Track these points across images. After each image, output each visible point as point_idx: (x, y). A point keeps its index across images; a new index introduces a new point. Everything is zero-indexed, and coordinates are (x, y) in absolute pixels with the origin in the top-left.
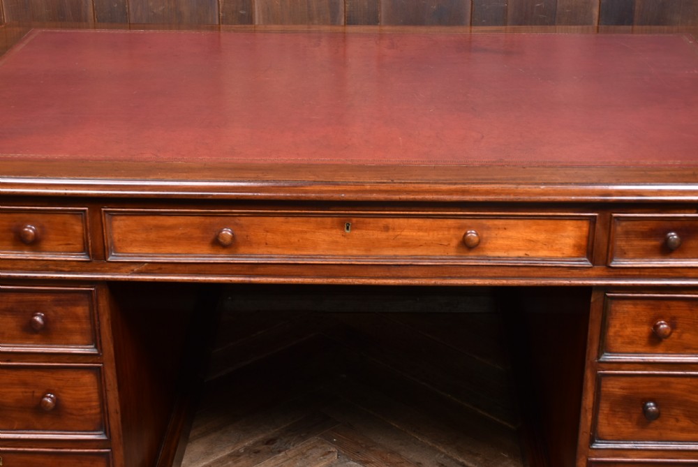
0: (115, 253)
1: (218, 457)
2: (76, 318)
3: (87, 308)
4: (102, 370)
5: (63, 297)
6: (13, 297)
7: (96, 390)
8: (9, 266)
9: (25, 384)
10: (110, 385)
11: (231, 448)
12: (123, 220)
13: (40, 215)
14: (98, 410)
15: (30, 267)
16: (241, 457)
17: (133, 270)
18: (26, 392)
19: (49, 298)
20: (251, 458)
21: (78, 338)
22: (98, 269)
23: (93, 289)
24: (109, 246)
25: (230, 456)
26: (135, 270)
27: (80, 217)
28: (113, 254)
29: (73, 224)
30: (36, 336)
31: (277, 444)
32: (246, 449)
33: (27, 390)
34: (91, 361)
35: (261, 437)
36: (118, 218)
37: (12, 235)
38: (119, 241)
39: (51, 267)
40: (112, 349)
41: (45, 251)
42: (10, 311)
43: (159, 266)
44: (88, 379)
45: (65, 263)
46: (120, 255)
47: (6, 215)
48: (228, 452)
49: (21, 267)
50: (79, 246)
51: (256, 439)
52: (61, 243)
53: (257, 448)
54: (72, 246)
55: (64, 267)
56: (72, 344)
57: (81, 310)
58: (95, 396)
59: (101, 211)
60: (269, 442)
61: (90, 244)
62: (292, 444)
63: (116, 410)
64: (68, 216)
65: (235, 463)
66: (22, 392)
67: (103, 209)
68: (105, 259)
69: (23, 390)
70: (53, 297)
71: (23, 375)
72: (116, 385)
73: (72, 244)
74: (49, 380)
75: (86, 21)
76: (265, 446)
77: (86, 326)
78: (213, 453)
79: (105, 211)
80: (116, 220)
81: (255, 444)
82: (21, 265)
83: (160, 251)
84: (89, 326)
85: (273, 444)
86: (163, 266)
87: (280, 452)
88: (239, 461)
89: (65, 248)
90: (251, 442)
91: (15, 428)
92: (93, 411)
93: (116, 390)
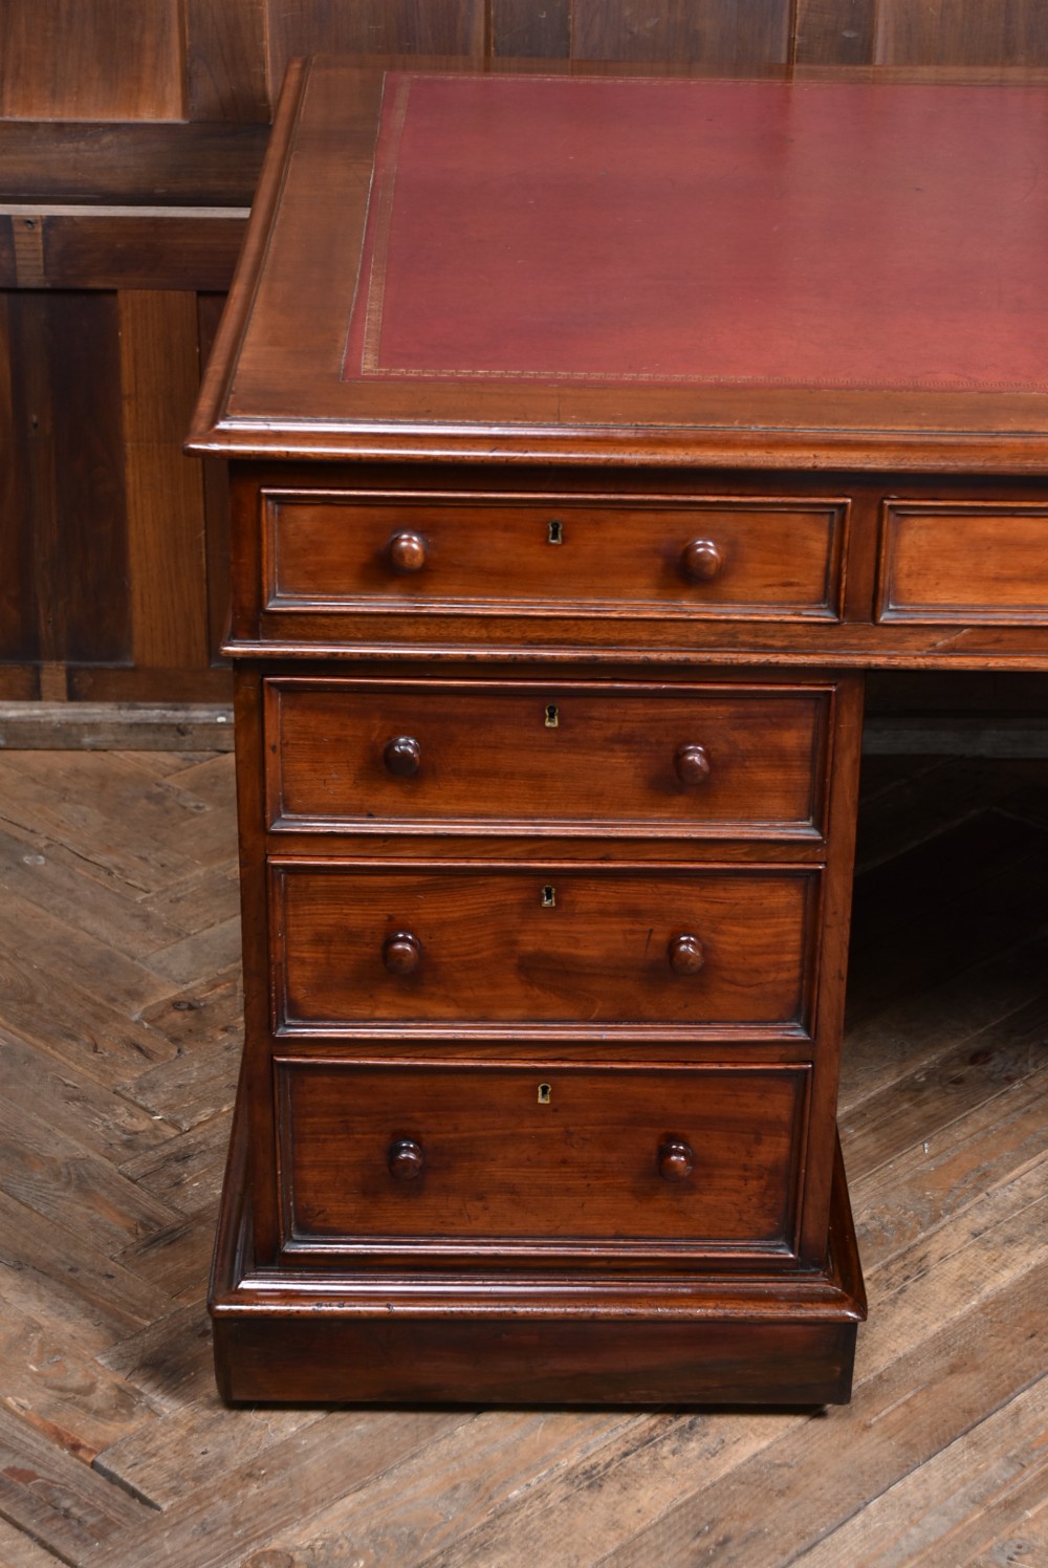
0: (896, 604)
1: (872, 1094)
2: (780, 758)
3: (808, 734)
4: (823, 878)
5: (756, 708)
6: (639, 709)
7: (798, 927)
8: (645, 636)
9: (634, 913)
10: (835, 913)
11: (894, 1073)
12: (929, 528)
13: (731, 516)
14: (795, 973)
15: (694, 638)
16: (926, 1094)
17: (934, 645)
18: (632, 932)
19: (723, 710)
20: (948, 1094)
21: (775, 804)
22: (855, 641)
23: (833, 689)
24: (887, 588)
25: (897, 1089)
26: (940, 644)
27: (825, 520)
28: (891, 607)
29: (805, 538)
30: (681, 800)
31: (996, 1064)
32: (930, 1074)
33: (637, 927)
34: (800, 857)
35: (952, 1046)
36: (916, 522)
37: (659, 561)
38: (909, 576)
39: (743, 638)
40: (853, 831)
41: (731, 600)
42: (626, 741)
43: (996, 634)
44: (785, 898)
45: (777, 627)
46: (908, 608)
47: (651, 517)
48: (888, 1082)
49: (672, 638)
50: (814, 587)
51: (943, 1051)
52: (770, 581)
53: (954, 1072)
54: (796, 589)
55: (773, 637)
56: (760, 818)
57: (795, 738)
58: (794, 939)
59: (881, 506)
60: (978, 1057)
61: (844, 585)
62: (1030, 1062)
63: (840, 971)
64: (799, 517)
65: (919, 1105)
66: (624, 932)
67: (887, 503)
68: (874, 617)
69: (628, 927)
70: (732, 710)
71: (632, 892)
72: (848, 915)
73: (798, 584)
74: (693, 902)
75: (466, 52)
76: (970, 1067)
77: (801, 777)
78: (857, 1085)
79: (891, 507)
80: (911, 528)
81: (946, 1062)
82: (672, 633)
83: (1001, 599)
84: (807, 776)
85: (986, 1062)
86: (1007, 635)
87: (1010, 1080)
88: (925, 1102)
89: (779, 592)
90: (934, 1058)
91: (594, 1016)
92: (784, 976)
93: (848, 925)
